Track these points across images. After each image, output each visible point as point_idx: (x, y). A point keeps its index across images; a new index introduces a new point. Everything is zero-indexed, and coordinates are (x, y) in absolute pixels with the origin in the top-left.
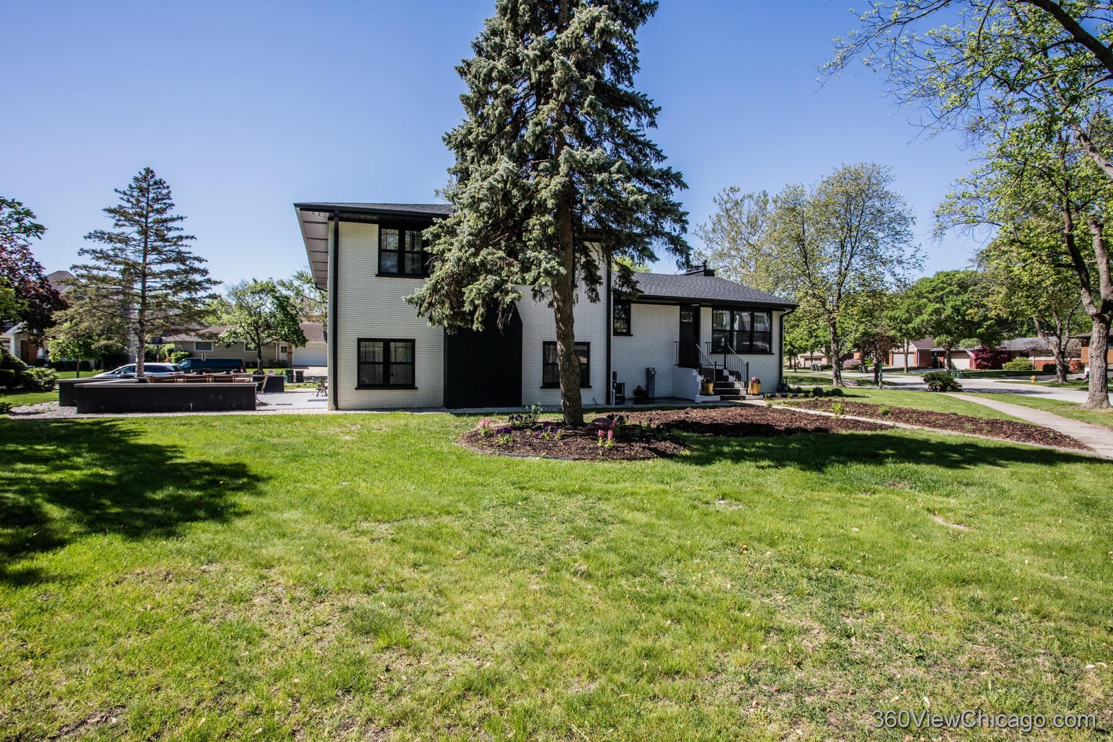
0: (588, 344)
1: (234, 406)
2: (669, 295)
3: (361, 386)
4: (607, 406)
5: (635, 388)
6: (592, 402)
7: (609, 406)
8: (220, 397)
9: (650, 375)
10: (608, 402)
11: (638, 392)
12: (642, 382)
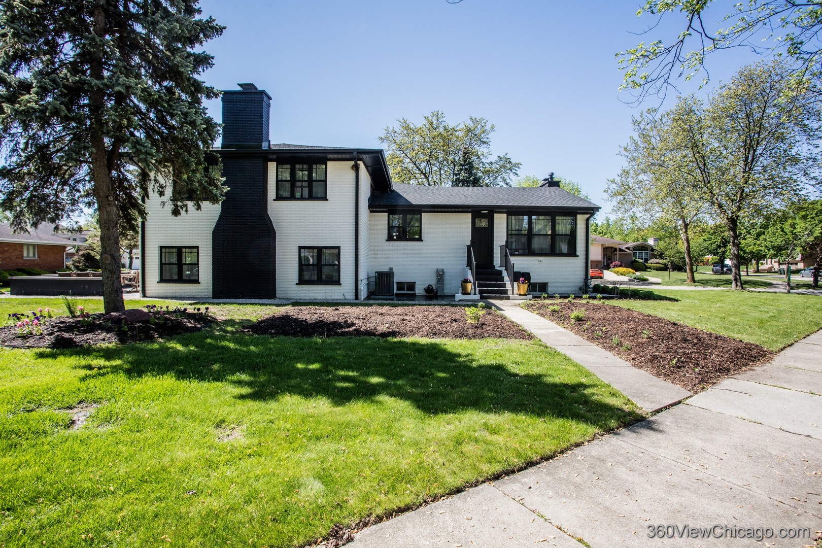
0: (339, 248)
1: (95, 293)
2: (457, 203)
3: (162, 280)
4: (356, 301)
5: (426, 286)
6: (342, 297)
7: (358, 301)
8: (87, 286)
9: (440, 275)
10: (357, 297)
11: (429, 290)
12: (432, 281)
